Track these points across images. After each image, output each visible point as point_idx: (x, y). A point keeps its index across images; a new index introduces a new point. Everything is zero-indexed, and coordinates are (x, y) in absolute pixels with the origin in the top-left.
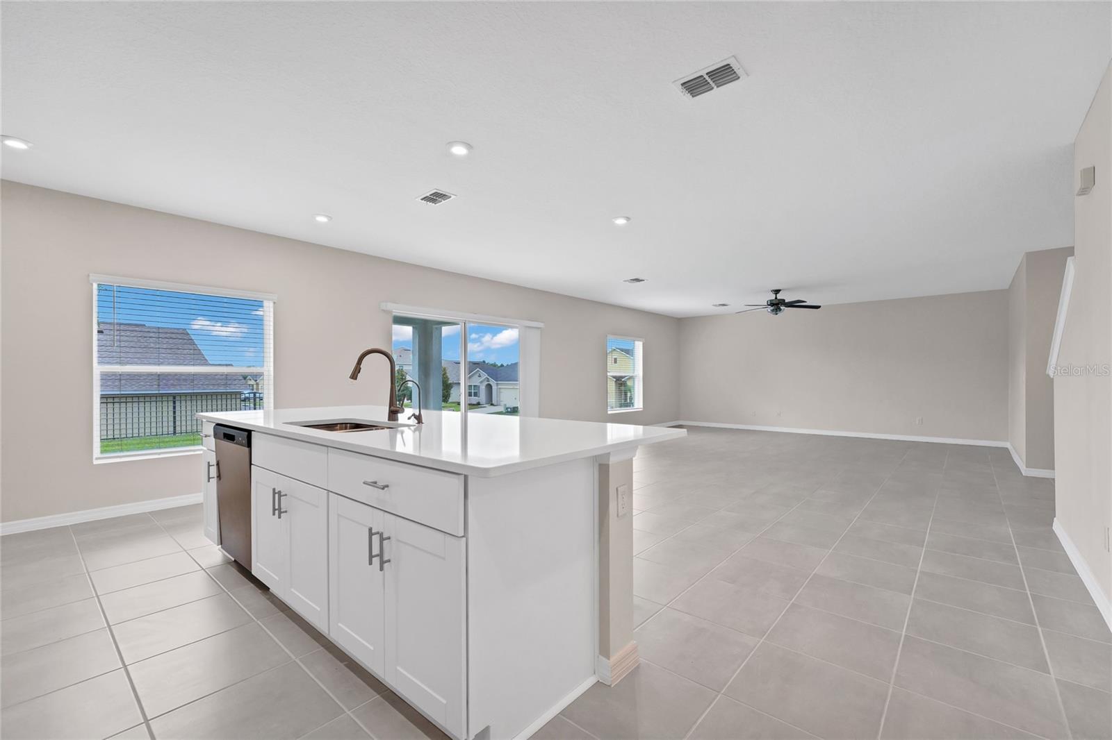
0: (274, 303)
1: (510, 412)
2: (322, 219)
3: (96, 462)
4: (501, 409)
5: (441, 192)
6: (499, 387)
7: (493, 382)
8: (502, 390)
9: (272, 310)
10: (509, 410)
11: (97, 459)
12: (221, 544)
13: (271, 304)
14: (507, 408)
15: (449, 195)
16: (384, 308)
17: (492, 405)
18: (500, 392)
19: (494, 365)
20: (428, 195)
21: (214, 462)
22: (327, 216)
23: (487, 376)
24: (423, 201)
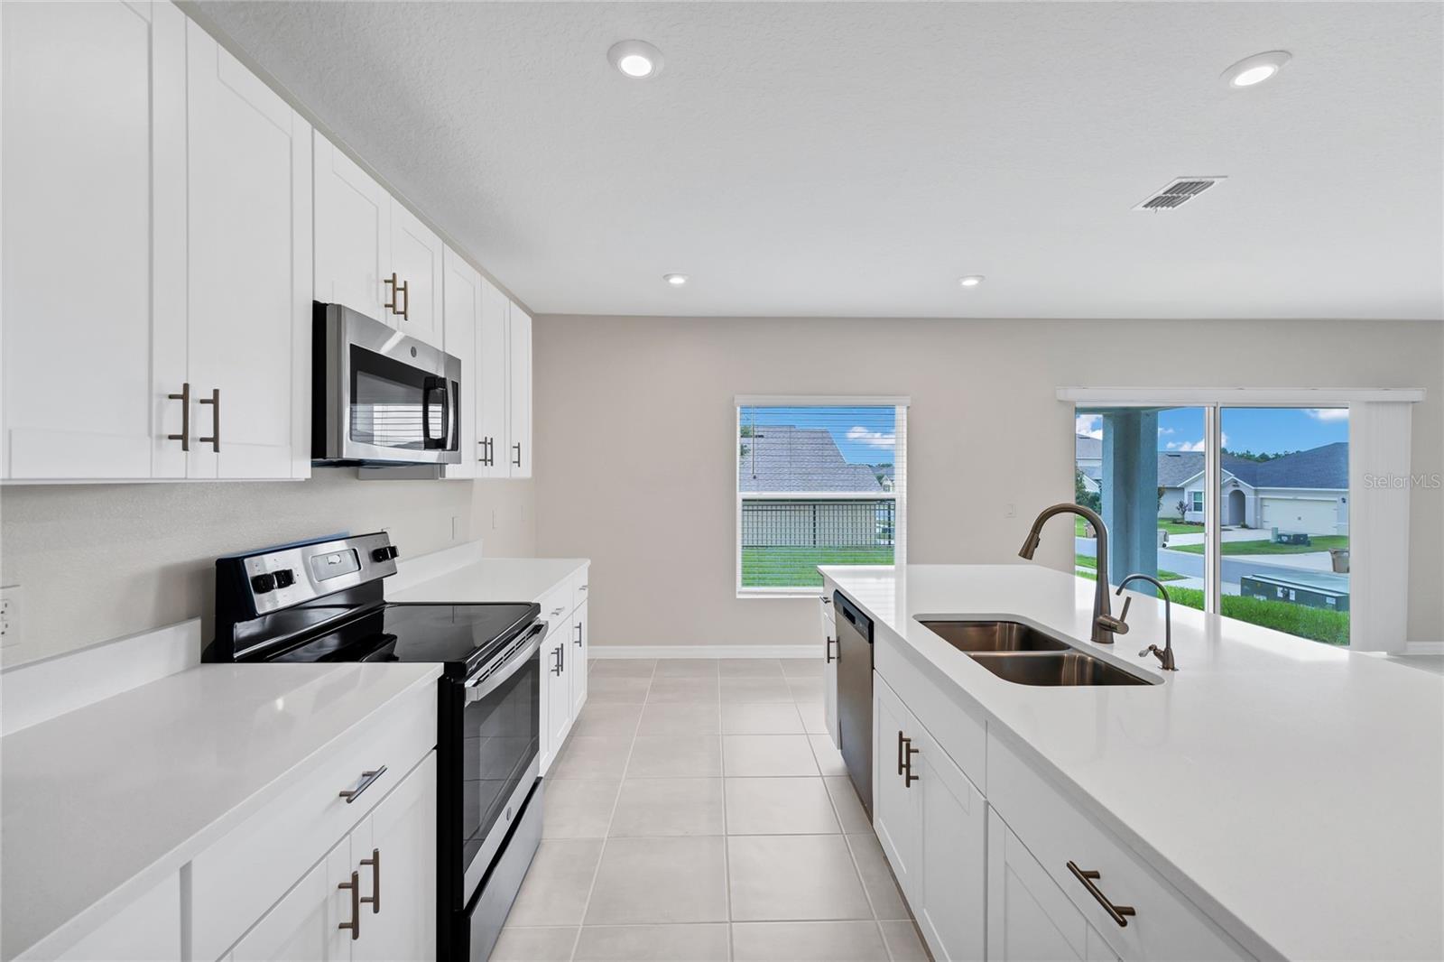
0: (908, 408)
1: (1286, 543)
2: (970, 283)
3: (739, 596)
4: (1265, 535)
5: (1191, 180)
6: (1260, 496)
7: (1246, 488)
8: (1266, 503)
9: (905, 417)
10: (1285, 539)
11: (740, 593)
12: (842, 748)
13: (905, 410)
14: (1280, 536)
15: (1209, 180)
16: (1062, 398)
17: (1245, 526)
18: (1262, 506)
19: (1248, 457)
20: (1161, 193)
21: (833, 638)
22: (976, 277)
23: (1233, 477)
24: (1149, 208)
